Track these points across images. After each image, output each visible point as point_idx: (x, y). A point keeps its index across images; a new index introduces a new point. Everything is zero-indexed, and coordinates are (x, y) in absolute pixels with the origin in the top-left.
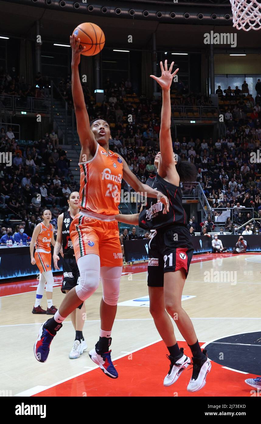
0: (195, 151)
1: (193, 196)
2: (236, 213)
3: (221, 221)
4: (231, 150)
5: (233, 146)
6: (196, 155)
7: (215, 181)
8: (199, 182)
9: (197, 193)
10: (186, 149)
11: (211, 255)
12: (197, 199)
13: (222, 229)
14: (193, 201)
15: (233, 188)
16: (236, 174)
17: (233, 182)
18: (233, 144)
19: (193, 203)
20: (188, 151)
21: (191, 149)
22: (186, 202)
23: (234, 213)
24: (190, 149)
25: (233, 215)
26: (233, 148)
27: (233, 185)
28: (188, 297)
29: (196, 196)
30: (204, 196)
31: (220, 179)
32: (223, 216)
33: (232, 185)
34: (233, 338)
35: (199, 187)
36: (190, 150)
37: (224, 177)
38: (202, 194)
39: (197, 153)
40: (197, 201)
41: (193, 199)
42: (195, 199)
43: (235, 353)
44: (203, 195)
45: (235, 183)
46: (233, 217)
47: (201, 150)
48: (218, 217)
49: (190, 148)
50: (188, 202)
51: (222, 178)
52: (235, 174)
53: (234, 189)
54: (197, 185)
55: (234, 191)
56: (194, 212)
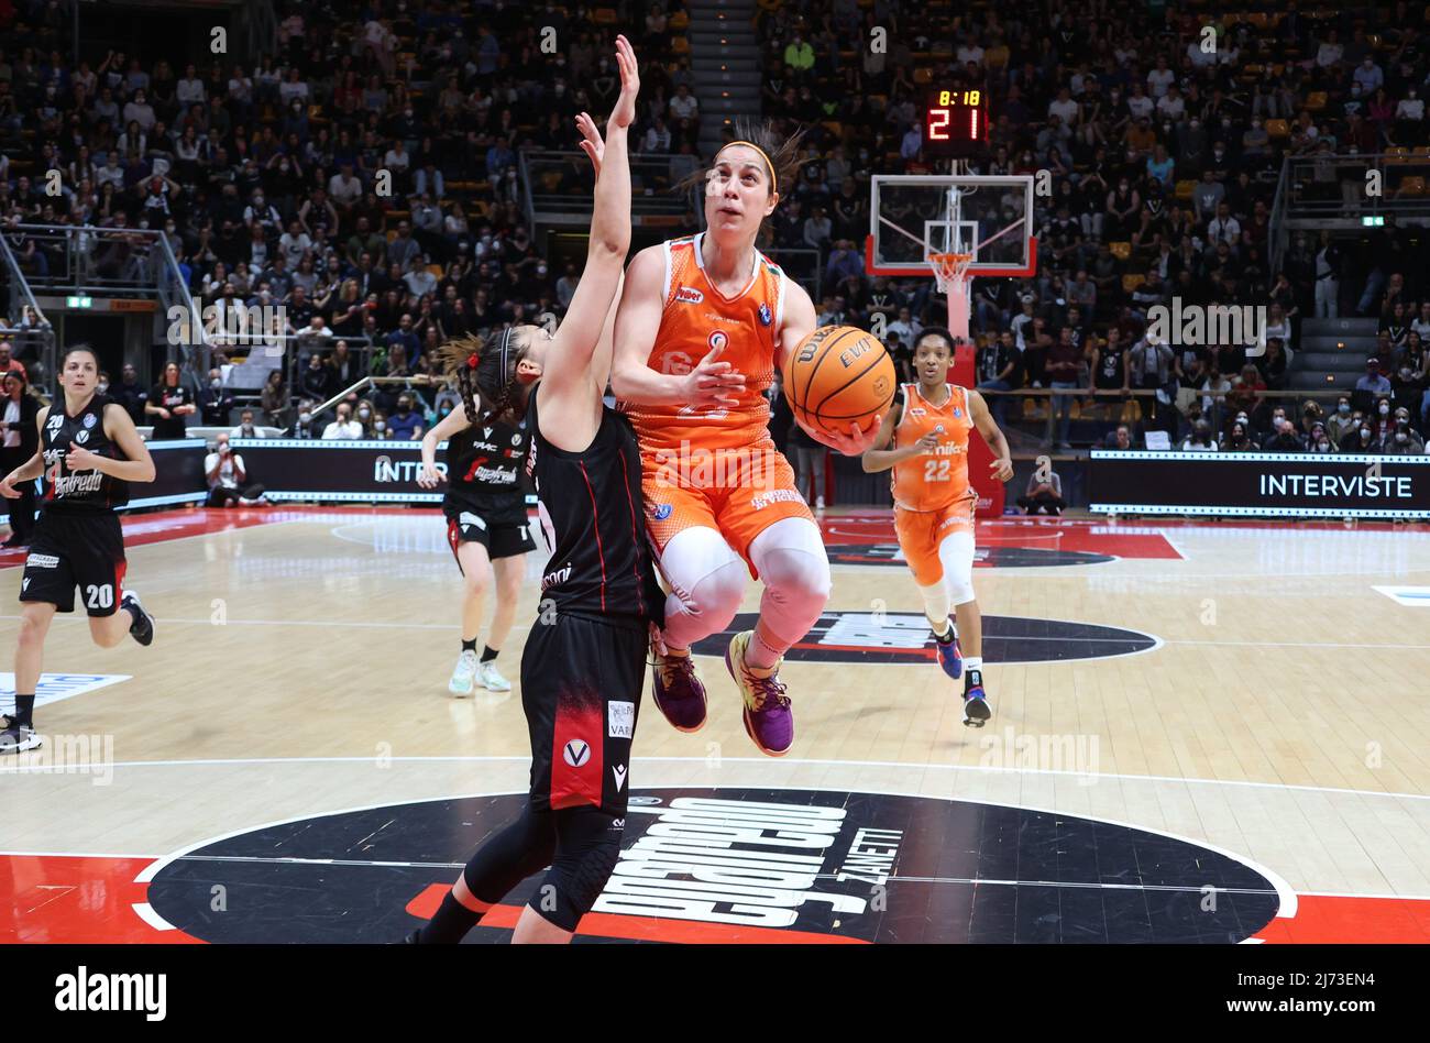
0: (154, 107)
1: (134, 286)
2: (304, 356)
3: (244, 385)
4: (293, 110)
5: (300, 95)
6: (154, 121)
7: (228, 231)
8: (162, 232)
9: (155, 272)
10: (115, 99)
11: (201, 517)
12: (152, 296)
13: (249, 415)
14: (137, 304)
15: (292, 261)
16: (312, 202)
17: (295, 237)
18: (302, 89)
19: (132, 313)
20: (122, 107)
21: (137, 100)
22: (108, 309)
23: (294, 357)
24: (133, 101)
25: (292, 362)
26: (301, 102)
27: (296, 249)
28: (97, 679)
29: (149, 286)
30: (181, 286)
31: (243, 221)
32: (254, 366)
33: (292, 248)
34: (265, 838)
35: (160, 252)
36: (130, 105)
37: (261, 213)
38: (172, 277)
39: (159, 115)
40: (153, 306)
41: (136, 296)
42: (144, 295)
43: (270, 894)
44: (178, 283)
45: (305, 240)
46: (290, 371)
47: (177, 107)
48: (232, 371)
49: (131, 98)
50: (115, 309)
51: (255, 219)
52: (307, 204)
53: (302, 261)
54: (155, 240)
55: (300, 269)
56: (137, 348)
